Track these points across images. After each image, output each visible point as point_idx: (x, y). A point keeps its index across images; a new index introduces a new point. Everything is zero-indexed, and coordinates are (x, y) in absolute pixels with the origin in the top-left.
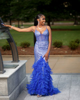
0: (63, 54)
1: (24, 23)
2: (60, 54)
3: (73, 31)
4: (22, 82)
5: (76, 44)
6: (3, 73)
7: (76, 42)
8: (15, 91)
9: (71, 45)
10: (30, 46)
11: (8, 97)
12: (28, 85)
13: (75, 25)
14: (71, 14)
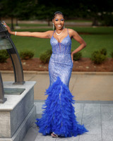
0: (83, 71)
1: (19, 22)
2: (79, 71)
3: (93, 36)
4: (29, 115)
5: (102, 56)
6: (3, 103)
7: (102, 53)
9: (95, 57)
10: (34, 58)
11: (11, 140)
12: (38, 120)
13: (94, 27)
14: (89, 11)
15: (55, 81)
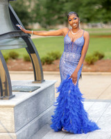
4: (45, 113)
6: (9, 99)
8: (29, 125)
11: (15, 134)
15: (65, 79)
